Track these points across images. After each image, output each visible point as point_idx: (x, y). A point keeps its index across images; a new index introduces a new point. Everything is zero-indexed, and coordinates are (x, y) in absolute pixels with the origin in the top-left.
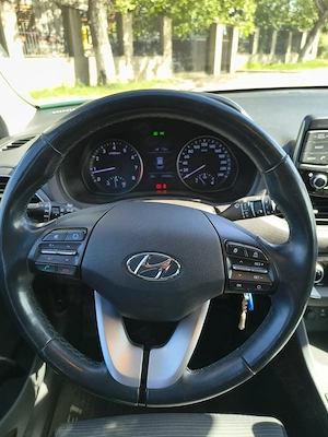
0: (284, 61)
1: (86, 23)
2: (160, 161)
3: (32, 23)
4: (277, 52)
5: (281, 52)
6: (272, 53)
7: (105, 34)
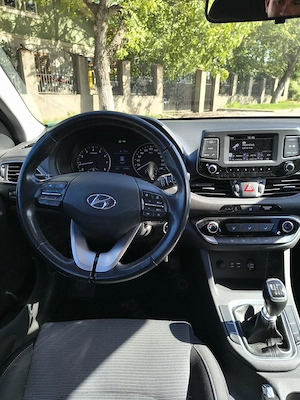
0: (259, 102)
1: (92, 68)
2: (122, 159)
3: (47, 66)
4: (253, 94)
5: (256, 94)
6: (249, 94)
7: (108, 77)
